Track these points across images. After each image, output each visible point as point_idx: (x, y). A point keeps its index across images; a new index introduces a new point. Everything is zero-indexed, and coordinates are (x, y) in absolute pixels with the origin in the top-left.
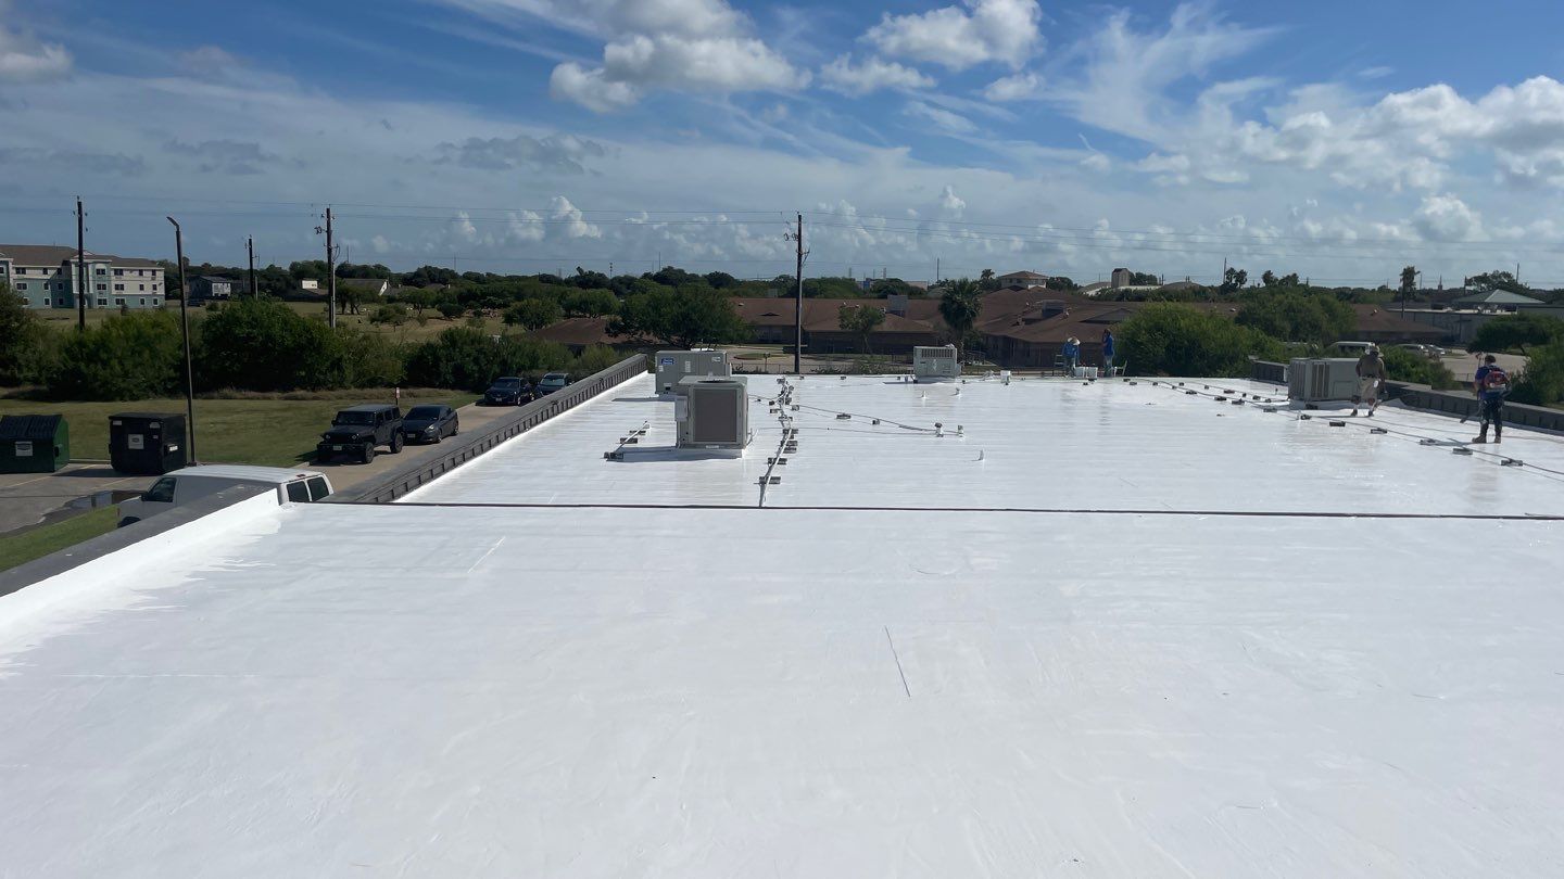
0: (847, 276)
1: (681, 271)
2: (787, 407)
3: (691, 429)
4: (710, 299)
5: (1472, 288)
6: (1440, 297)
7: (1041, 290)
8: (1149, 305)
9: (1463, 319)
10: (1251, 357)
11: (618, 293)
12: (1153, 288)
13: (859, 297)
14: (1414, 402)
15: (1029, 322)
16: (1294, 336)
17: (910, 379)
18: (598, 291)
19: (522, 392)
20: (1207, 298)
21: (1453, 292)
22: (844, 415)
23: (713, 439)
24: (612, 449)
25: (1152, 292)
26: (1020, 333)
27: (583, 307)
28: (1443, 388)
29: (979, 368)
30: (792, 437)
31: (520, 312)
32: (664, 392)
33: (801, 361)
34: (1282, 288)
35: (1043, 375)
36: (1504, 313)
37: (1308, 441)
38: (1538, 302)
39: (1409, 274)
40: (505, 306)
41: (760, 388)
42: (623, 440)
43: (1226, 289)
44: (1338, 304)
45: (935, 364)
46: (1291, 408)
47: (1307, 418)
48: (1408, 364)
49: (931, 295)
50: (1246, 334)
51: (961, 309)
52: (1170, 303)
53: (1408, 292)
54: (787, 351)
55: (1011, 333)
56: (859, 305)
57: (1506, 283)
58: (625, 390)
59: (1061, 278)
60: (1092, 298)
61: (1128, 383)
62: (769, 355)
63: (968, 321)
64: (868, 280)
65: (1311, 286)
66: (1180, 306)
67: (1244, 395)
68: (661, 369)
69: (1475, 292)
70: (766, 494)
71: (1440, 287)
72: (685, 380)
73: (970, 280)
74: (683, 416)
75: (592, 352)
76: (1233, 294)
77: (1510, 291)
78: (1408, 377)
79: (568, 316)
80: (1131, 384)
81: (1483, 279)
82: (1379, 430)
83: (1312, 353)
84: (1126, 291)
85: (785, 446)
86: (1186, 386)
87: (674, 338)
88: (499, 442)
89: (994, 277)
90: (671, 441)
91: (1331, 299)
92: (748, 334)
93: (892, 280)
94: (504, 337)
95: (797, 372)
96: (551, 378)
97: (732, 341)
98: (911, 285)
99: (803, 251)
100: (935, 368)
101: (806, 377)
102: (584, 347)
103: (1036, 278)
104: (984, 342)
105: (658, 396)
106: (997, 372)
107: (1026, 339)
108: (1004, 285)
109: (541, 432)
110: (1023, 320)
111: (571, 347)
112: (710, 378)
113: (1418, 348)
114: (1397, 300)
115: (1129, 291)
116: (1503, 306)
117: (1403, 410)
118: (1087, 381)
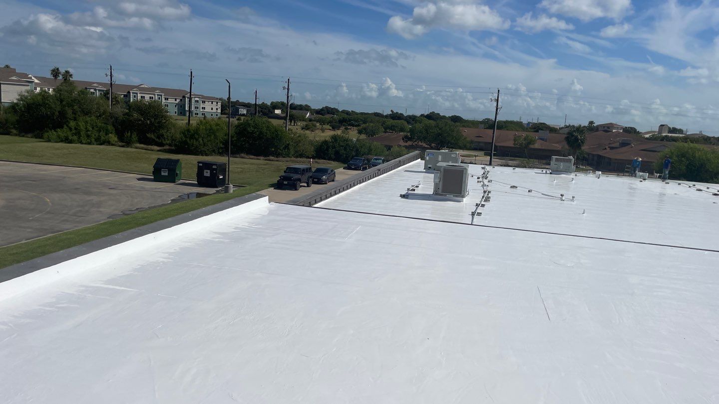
0: (519, 120)
1: (438, 114)
2: (486, 180)
3: (441, 187)
4: (452, 127)
7: (619, 133)
8: (680, 144)
11: (408, 123)
12: (681, 135)
13: (524, 131)
15: (612, 148)
17: (548, 172)
18: (399, 121)
19: (363, 164)
20: (711, 143)
22: (514, 186)
23: (450, 192)
24: (403, 193)
25: (680, 138)
26: (607, 154)
27: (392, 128)
29: (584, 169)
30: (488, 195)
31: (365, 129)
32: (428, 169)
33: (493, 160)
35: (618, 175)
40: (358, 125)
41: (474, 170)
42: (408, 189)
45: (562, 165)
49: (561, 131)
51: (577, 139)
52: (691, 144)
54: (486, 154)
55: (601, 153)
56: (524, 134)
58: (410, 167)
59: (631, 128)
60: (647, 138)
61: (665, 182)
62: (477, 156)
63: (579, 146)
64: (529, 123)
66: (696, 145)
68: (427, 158)
70: (475, 220)
72: (439, 164)
73: (582, 126)
74: (437, 180)
75: (395, 149)
79: (385, 132)
80: (666, 183)
84: (666, 136)
85: (484, 199)
86: (696, 187)
87: (433, 145)
88: (354, 185)
89: (595, 125)
90: (431, 191)
92: (468, 145)
93: (541, 123)
94: (357, 140)
95: (490, 164)
96: (376, 159)
97: (461, 148)
98: (551, 126)
99: (499, 107)
100: (561, 167)
101: (496, 167)
102: (392, 146)
103: (618, 127)
104: (587, 157)
105: (425, 171)
106: (594, 172)
107: (609, 157)
108: (600, 129)
109: (372, 183)
110: (609, 147)
111: (386, 146)
112: (451, 164)
115: (668, 136)
118: (642, 180)
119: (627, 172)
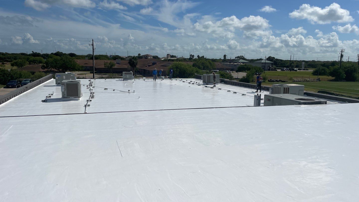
0: (106, 54)
1: (62, 53)
2: (91, 87)
3: (66, 93)
4: (70, 60)
6: (231, 61)
7: (151, 59)
8: (175, 62)
9: (235, 65)
10: (195, 74)
11: (44, 58)
12: (175, 58)
14: (226, 83)
15: (149, 66)
16: (204, 69)
17: (122, 80)
18: (38, 58)
19: (17, 84)
20: (186, 61)
21: (233, 59)
22: (106, 89)
23: (72, 95)
24: (44, 99)
25: (175, 59)
27: (34, 62)
28: (231, 80)
29: (138, 76)
30: (93, 94)
31: (16, 63)
32: (58, 84)
33: (95, 75)
34: (201, 58)
36: (242, 64)
37: (206, 92)
38: (248, 62)
39: (225, 56)
40: (11, 61)
41: (84, 82)
42: (47, 97)
43: (190, 59)
44: (212, 62)
45: (128, 76)
46: (203, 85)
47: (206, 87)
48: (225, 75)
49: (126, 59)
50: (195, 69)
51: (134, 63)
52: (179, 62)
53: (225, 60)
54: (91, 73)
55: (145, 68)
56: (109, 61)
57: (242, 58)
58: (46, 84)
59: (156, 56)
60: (163, 61)
61: (171, 80)
62: (86, 74)
63: (135, 66)
64: (111, 56)
65: (207, 58)
66: (181, 62)
67: (194, 82)
68: (57, 78)
69: (237, 60)
70: (87, 109)
71: (231, 59)
72: (64, 81)
73: (135, 56)
74: (63, 90)
75: (37, 74)
76: (192, 60)
77: (243, 60)
78: (225, 77)
79: (30, 64)
81: (238, 57)
82: (220, 89)
83: (207, 73)
84: (170, 59)
85: (91, 97)
86: (183, 80)
87: (61, 70)
88: (10, 98)
89: (141, 55)
90: (60, 96)
91: (210, 61)
92: (81, 69)
93: (117, 56)
94: (11, 70)
95: (94, 78)
96: (26, 80)
97: (77, 70)
98: (121, 57)
99: (94, 48)
100: (128, 77)
101: (96, 79)
102: (35, 72)
103: (150, 56)
104: (139, 70)
105: (56, 85)
106: (142, 78)
107: (149, 70)
108: (143, 57)
109: (23, 95)
110: (148, 65)
111: (31, 72)
112: (71, 80)
113: (227, 71)
114: (223, 61)
115: (171, 59)
116: (242, 63)
117: (224, 85)
118: (162, 79)
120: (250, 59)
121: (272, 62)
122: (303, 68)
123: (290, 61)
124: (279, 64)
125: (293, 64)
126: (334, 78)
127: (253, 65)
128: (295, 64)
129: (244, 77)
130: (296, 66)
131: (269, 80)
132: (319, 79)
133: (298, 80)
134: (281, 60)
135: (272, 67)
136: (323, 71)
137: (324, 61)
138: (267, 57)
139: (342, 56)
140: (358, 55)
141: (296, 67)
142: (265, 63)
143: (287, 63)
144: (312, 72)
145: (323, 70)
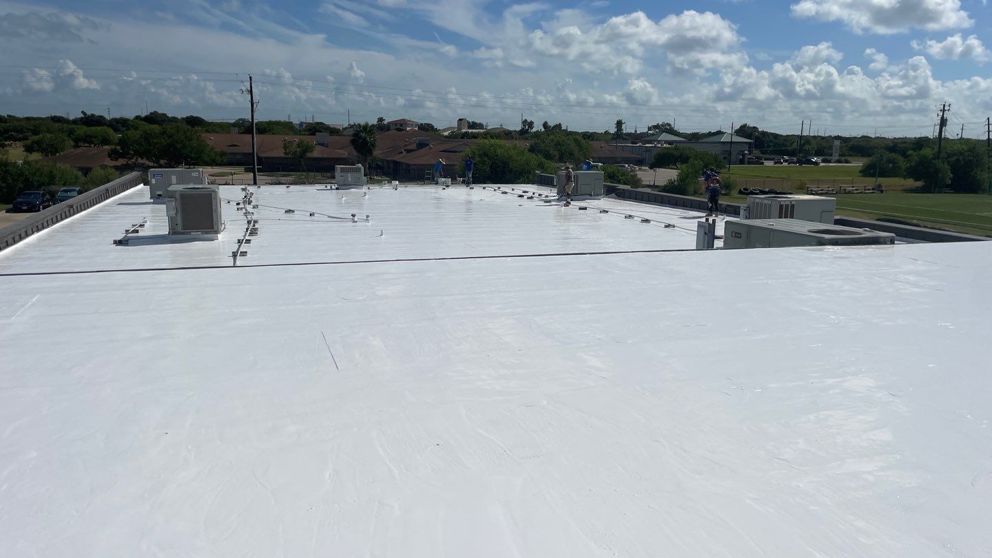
0: (287, 120)
1: (164, 115)
2: (249, 206)
3: (179, 222)
4: (188, 134)
5: (651, 132)
6: (635, 137)
7: (415, 131)
8: (481, 141)
9: (648, 150)
10: (537, 172)
11: (116, 130)
12: (481, 130)
13: (296, 134)
14: (622, 195)
15: (408, 151)
16: (561, 159)
17: (333, 187)
18: (99, 128)
19: (43, 201)
20: (513, 138)
21: (642, 134)
22: (290, 211)
23: (196, 228)
24: (119, 238)
25: (481, 133)
26: (403, 158)
27: (88, 140)
28: (637, 187)
29: (378, 180)
30: (254, 226)
31: (38, 143)
32: (157, 198)
33: (258, 177)
34: (553, 131)
35: (418, 184)
36: (667, 146)
37: (568, 219)
38: (682, 139)
39: (619, 124)
40: (25, 139)
41: (229, 195)
42: (127, 231)
43: (523, 133)
44: (583, 141)
45: (350, 177)
46: (558, 200)
48: (619, 174)
49: (344, 133)
50: (534, 159)
51: (365, 141)
52: (492, 140)
53: (619, 135)
54: (247, 171)
55: (397, 158)
56: (297, 139)
57: (667, 129)
58: (125, 198)
59: (427, 124)
60: (446, 137)
61: (468, 188)
62: (235, 173)
63: (370, 152)
64: (302, 124)
65: (569, 130)
66: (497, 141)
67: (534, 194)
68: (153, 181)
69: (653, 134)
70: (238, 262)
71: (636, 131)
72: (173, 188)
73: (370, 124)
74: (173, 214)
75: (97, 172)
76: (527, 135)
77: (670, 133)
78: (619, 182)
79: (76, 146)
80: (471, 188)
81: (656, 127)
82: (604, 211)
84: (466, 132)
85: (249, 231)
86: (501, 189)
87: (162, 162)
88: (27, 235)
89: (385, 122)
90: (165, 231)
91: (580, 138)
92: (218, 159)
93: (318, 123)
94: (25, 162)
95: (255, 183)
96: (66, 191)
97: (207, 164)
98: (331, 126)
99: (254, 101)
100: (349, 179)
101: (262, 187)
102: (91, 169)
103: (412, 124)
104: (381, 164)
105: (152, 200)
106: (390, 182)
107: (409, 163)
108: (392, 127)
109: (61, 227)
110: (405, 150)
111: (81, 169)
112: (191, 186)
113: (624, 166)
114: (613, 139)
115: (468, 132)
116: (667, 142)
117: (616, 200)
118: (444, 187)
119: (428, 179)
120: (689, 132)
121: (750, 141)
122: (836, 157)
123: (801, 137)
124: (769, 147)
125: (807, 147)
126: (919, 184)
127: (698, 148)
128: (814, 146)
129: (671, 182)
130: (816, 151)
131: (740, 190)
132: (880, 186)
133: (822, 190)
134: (776, 136)
135: (750, 154)
136: (891, 165)
137: (895, 138)
138: (737, 127)
139: (943, 122)
140: (988, 119)
141: (817, 154)
142: (731, 142)
143: (792, 144)
144: (861, 168)
145: (889, 161)
